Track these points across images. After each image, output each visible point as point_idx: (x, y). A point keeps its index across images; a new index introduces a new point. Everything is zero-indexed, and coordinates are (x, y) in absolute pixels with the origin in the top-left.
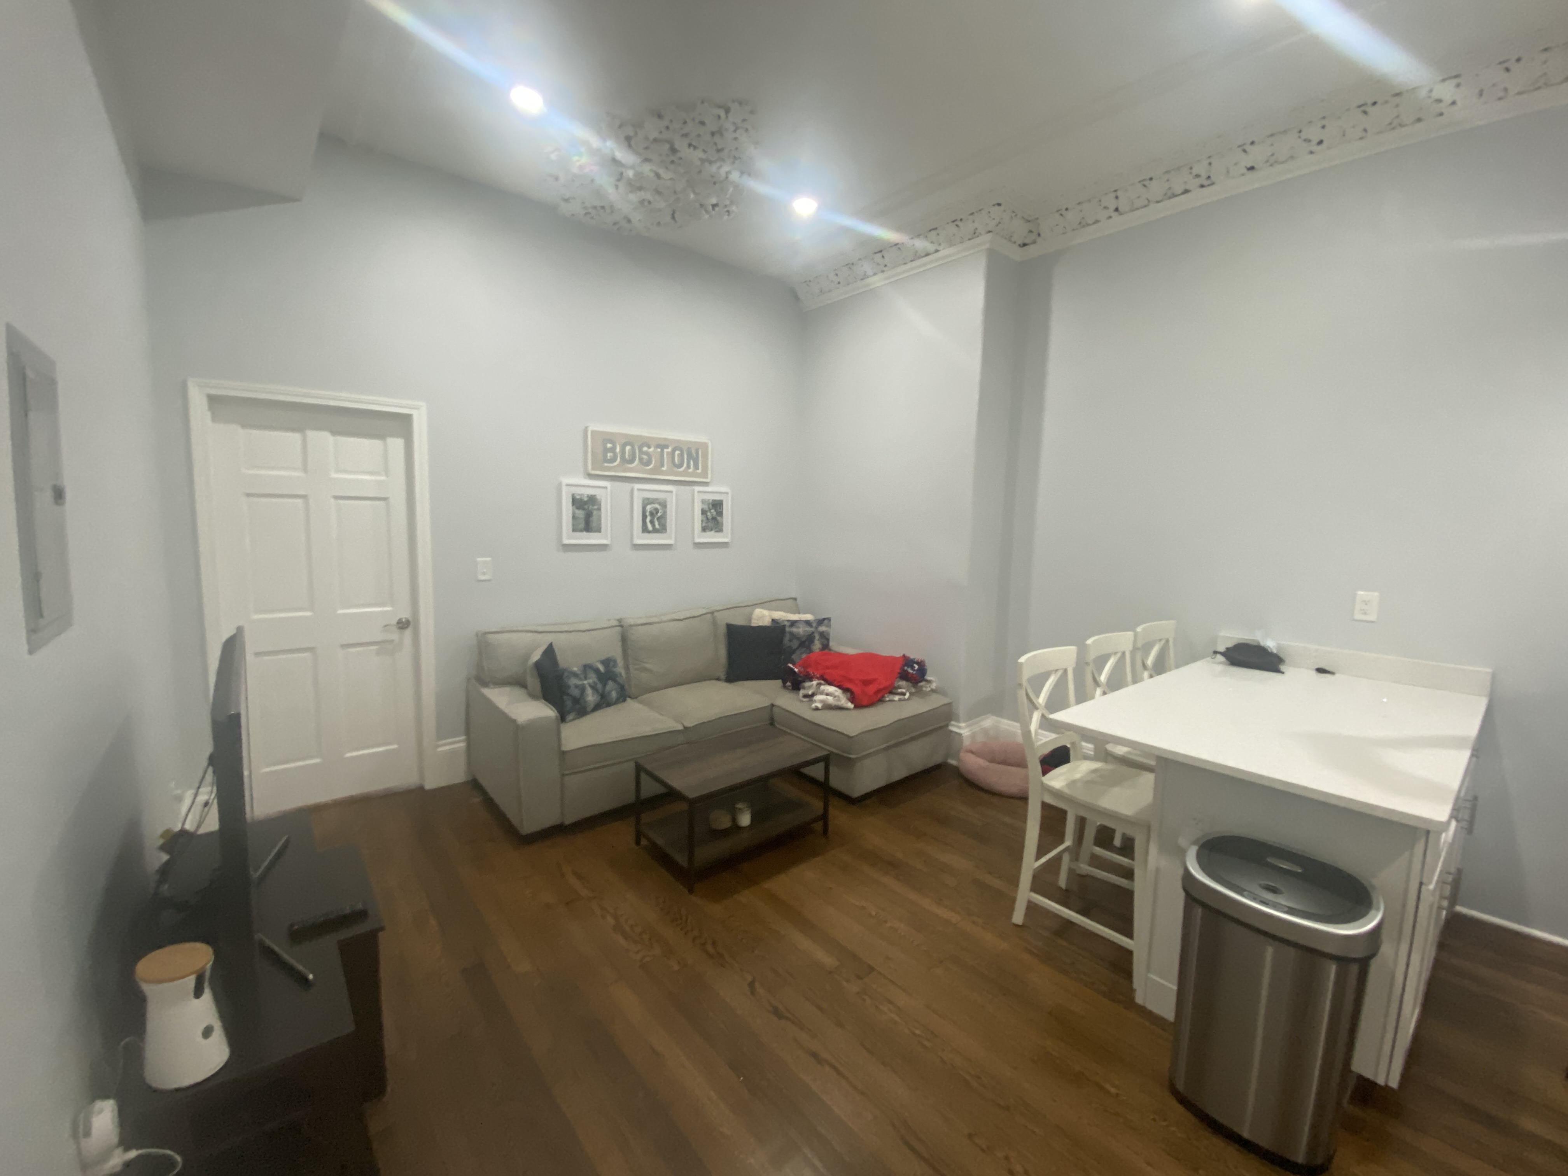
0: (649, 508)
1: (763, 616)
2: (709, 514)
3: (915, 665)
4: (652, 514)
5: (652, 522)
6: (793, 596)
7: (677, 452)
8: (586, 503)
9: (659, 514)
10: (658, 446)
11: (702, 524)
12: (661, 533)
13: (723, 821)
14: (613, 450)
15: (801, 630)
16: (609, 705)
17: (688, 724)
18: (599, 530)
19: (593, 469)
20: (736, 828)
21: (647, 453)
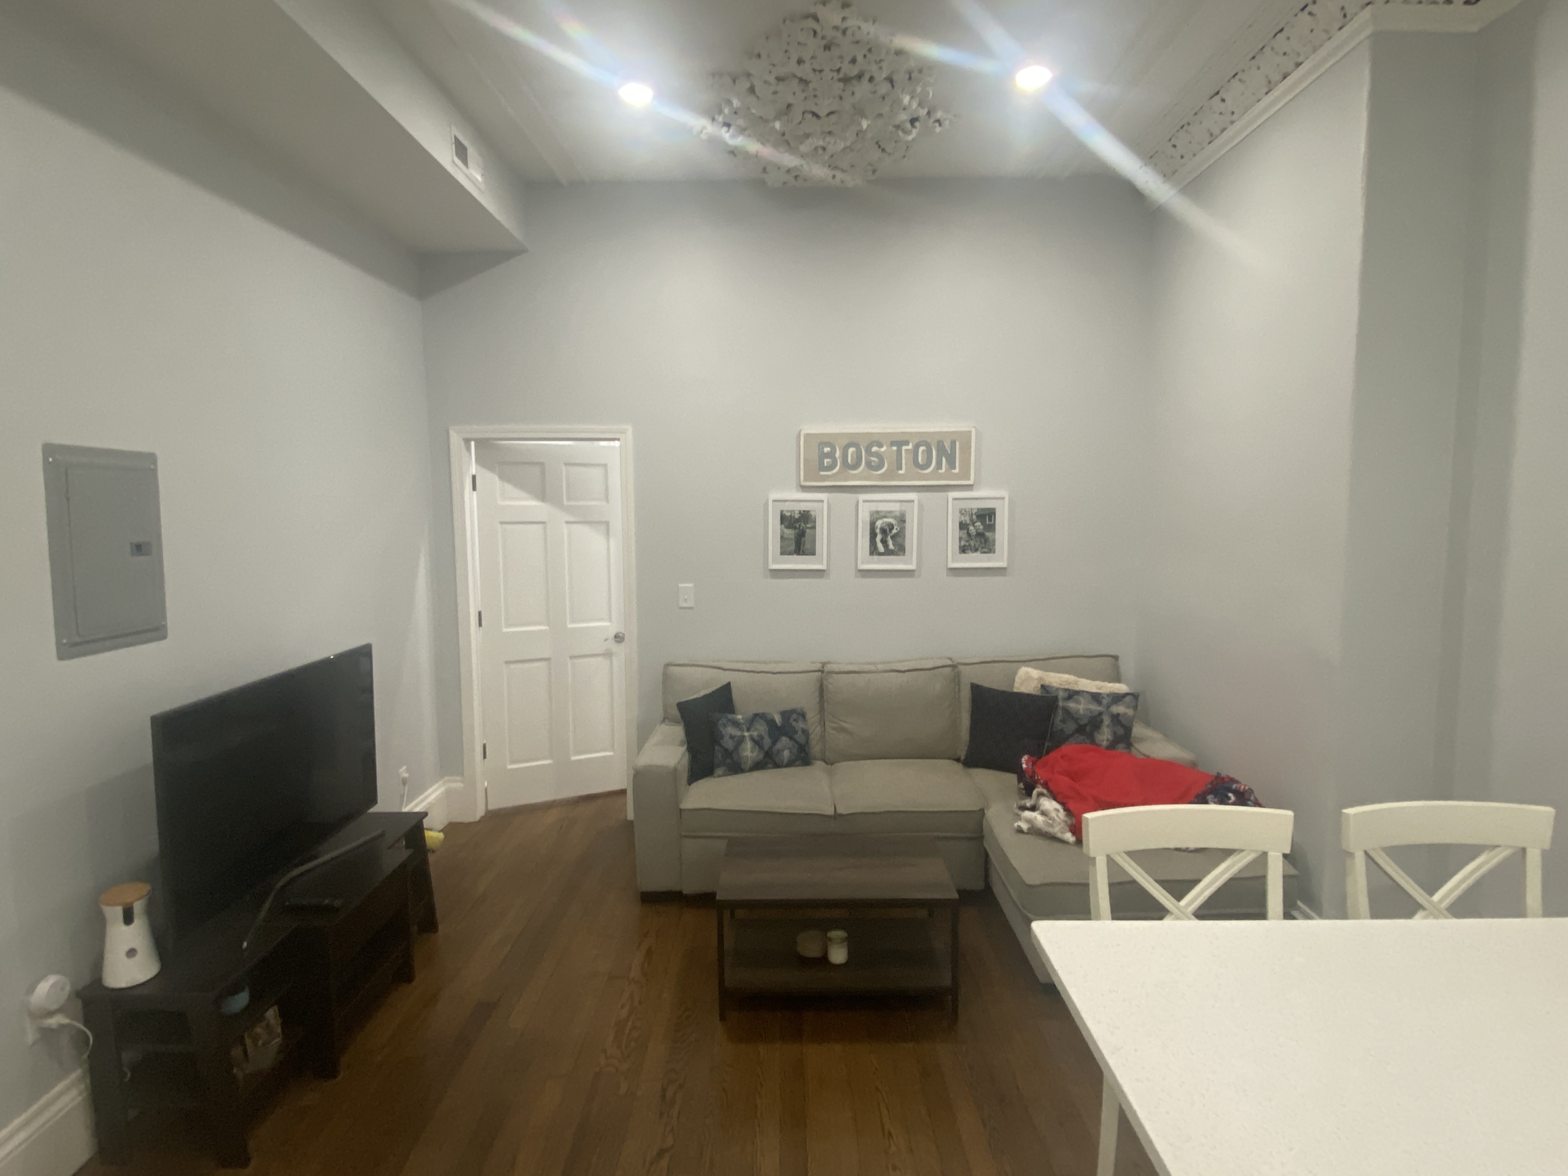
0: (879, 524)
1: (1029, 678)
2: (971, 528)
4: (883, 531)
5: (884, 542)
7: (922, 449)
8: (797, 521)
9: (894, 531)
10: (893, 444)
11: (960, 542)
12: (897, 555)
14: (831, 455)
15: (1081, 707)
18: (813, 553)
19: (805, 480)
21: (878, 455)
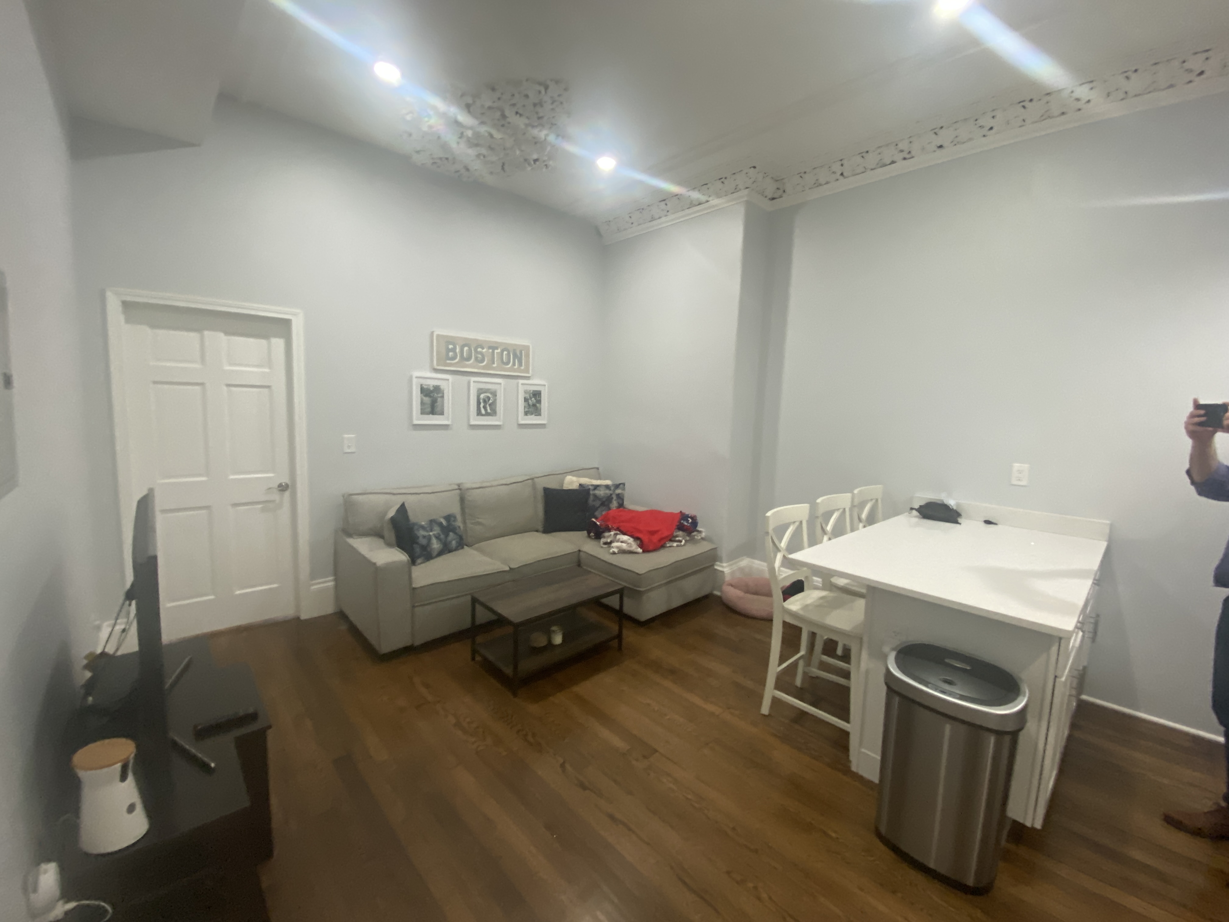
0: (482, 396)
1: (572, 482)
2: (530, 401)
3: (689, 519)
4: (485, 401)
5: (485, 407)
6: (596, 466)
7: (505, 353)
8: (432, 392)
9: (491, 401)
10: (490, 348)
11: (525, 409)
12: (492, 416)
13: (540, 640)
14: (454, 350)
15: (601, 493)
16: (450, 551)
17: (514, 566)
18: (442, 413)
19: (438, 365)
20: (550, 645)
21: (481, 353)
